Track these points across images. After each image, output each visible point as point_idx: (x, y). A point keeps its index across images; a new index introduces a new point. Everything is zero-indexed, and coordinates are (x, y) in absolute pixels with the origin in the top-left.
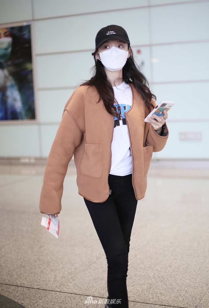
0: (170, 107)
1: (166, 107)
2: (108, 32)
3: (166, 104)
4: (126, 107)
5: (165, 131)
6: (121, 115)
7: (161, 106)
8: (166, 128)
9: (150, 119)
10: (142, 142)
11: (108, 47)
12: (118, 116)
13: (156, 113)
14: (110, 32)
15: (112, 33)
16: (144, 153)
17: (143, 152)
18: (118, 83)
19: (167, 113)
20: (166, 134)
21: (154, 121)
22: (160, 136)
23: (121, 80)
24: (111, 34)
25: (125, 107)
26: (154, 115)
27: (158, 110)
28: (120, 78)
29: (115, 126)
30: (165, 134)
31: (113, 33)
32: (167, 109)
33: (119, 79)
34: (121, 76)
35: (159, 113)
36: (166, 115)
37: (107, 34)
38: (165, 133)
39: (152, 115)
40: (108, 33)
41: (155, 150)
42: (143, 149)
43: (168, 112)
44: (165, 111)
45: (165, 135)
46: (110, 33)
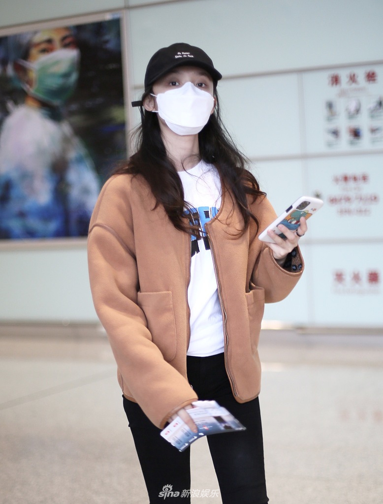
0: (315, 210)
1: (308, 209)
2: (179, 53)
3: (309, 203)
4: (210, 212)
5: (295, 262)
6: (200, 229)
7: (298, 208)
8: (298, 256)
9: (273, 234)
10: (243, 283)
11: (177, 84)
12: (195, 232)
13: (286, 223)
14: (183, 53)
15: (187, 54)
16: (248, 306)
17: (246, 303)
18: (190, 165)
19: (306, 224)
20: (296, 268)
21: (279, 240)
22: (287, 272)
23: (197, 158)
24: (185, 58)
25: (207, 214)
26: (281, 226)
27: (291, 215)
28: (194, 154)
29: (193, 254)
30: (294, 268)
31: (189, 56)
32: (307, 215)
33: (191, 156)
34: (196, 150)
35: (290, 222)
36: (303, 228)
37: (176, 57)
38: (295, 266)
39: (277, 226)
40: (178, 55)
41: (269, 297)
42: (247, 297)
43: (309, 221)
44: (302, 219)
45: (295, 271)
46: (182, 55)
